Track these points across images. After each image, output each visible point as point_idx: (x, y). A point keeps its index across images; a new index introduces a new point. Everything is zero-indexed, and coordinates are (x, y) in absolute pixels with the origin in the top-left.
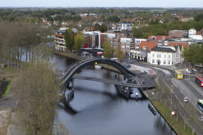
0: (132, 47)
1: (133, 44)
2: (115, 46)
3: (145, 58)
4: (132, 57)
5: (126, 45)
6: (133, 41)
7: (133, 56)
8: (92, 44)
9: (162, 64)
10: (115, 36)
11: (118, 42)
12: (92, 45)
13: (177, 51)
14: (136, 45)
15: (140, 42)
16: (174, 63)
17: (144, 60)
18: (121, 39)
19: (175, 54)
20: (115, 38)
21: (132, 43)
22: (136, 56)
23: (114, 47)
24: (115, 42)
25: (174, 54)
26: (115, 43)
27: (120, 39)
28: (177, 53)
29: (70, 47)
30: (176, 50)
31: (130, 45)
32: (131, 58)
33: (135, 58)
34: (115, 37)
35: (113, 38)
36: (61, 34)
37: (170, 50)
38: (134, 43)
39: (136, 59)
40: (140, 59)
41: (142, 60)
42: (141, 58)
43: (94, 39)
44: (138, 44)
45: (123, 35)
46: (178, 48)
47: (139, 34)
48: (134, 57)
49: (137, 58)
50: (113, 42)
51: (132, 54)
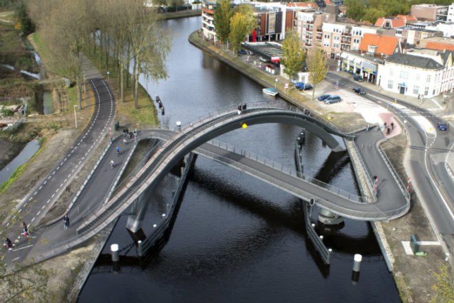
0: (346, 42)
1: (347, 37)
2: (311, 38)
3: (371, 75)
4: (343, 66)
5: (333, 37)
6: (347, 30)
7: (346, 65)
8: (269, 30)
9: (409, 93)
10: (313, 19)
11: (318, 30)
12: (269, 32)
13: (446, 66)
14: (353, 41)
15: (362, 35)
16: (436, 92)
17: (369, 77)
18: (324, 24)
19: (441, 72)
20: (312, 23)
21: (346, 34)
22: (352, 67)
23: (310, 40)
24: (311, 30)
25: (438, 73)
26: (311, 32)
27: (322, 25)
28: (445, 70)
29: (224, 36)
30: (445, 64)
31: (340, 39)
32: (341, 69)
33: (351, 70)
34: (311, 19)
35: (308, 22)
36: (210, 7)
37: (431, 65)
38: (350, 35)
39: (352, 73)
40: (362, 74)
41: (365, 78)
42: (364, 72)
43: (272, 20)
44: (358, 37)
45: (327, 16)
46: (449, 58)
47: (359, 10)
48: (348, 68)
49: (355, 71)
50: (308, 29)
51: (345, 61)
